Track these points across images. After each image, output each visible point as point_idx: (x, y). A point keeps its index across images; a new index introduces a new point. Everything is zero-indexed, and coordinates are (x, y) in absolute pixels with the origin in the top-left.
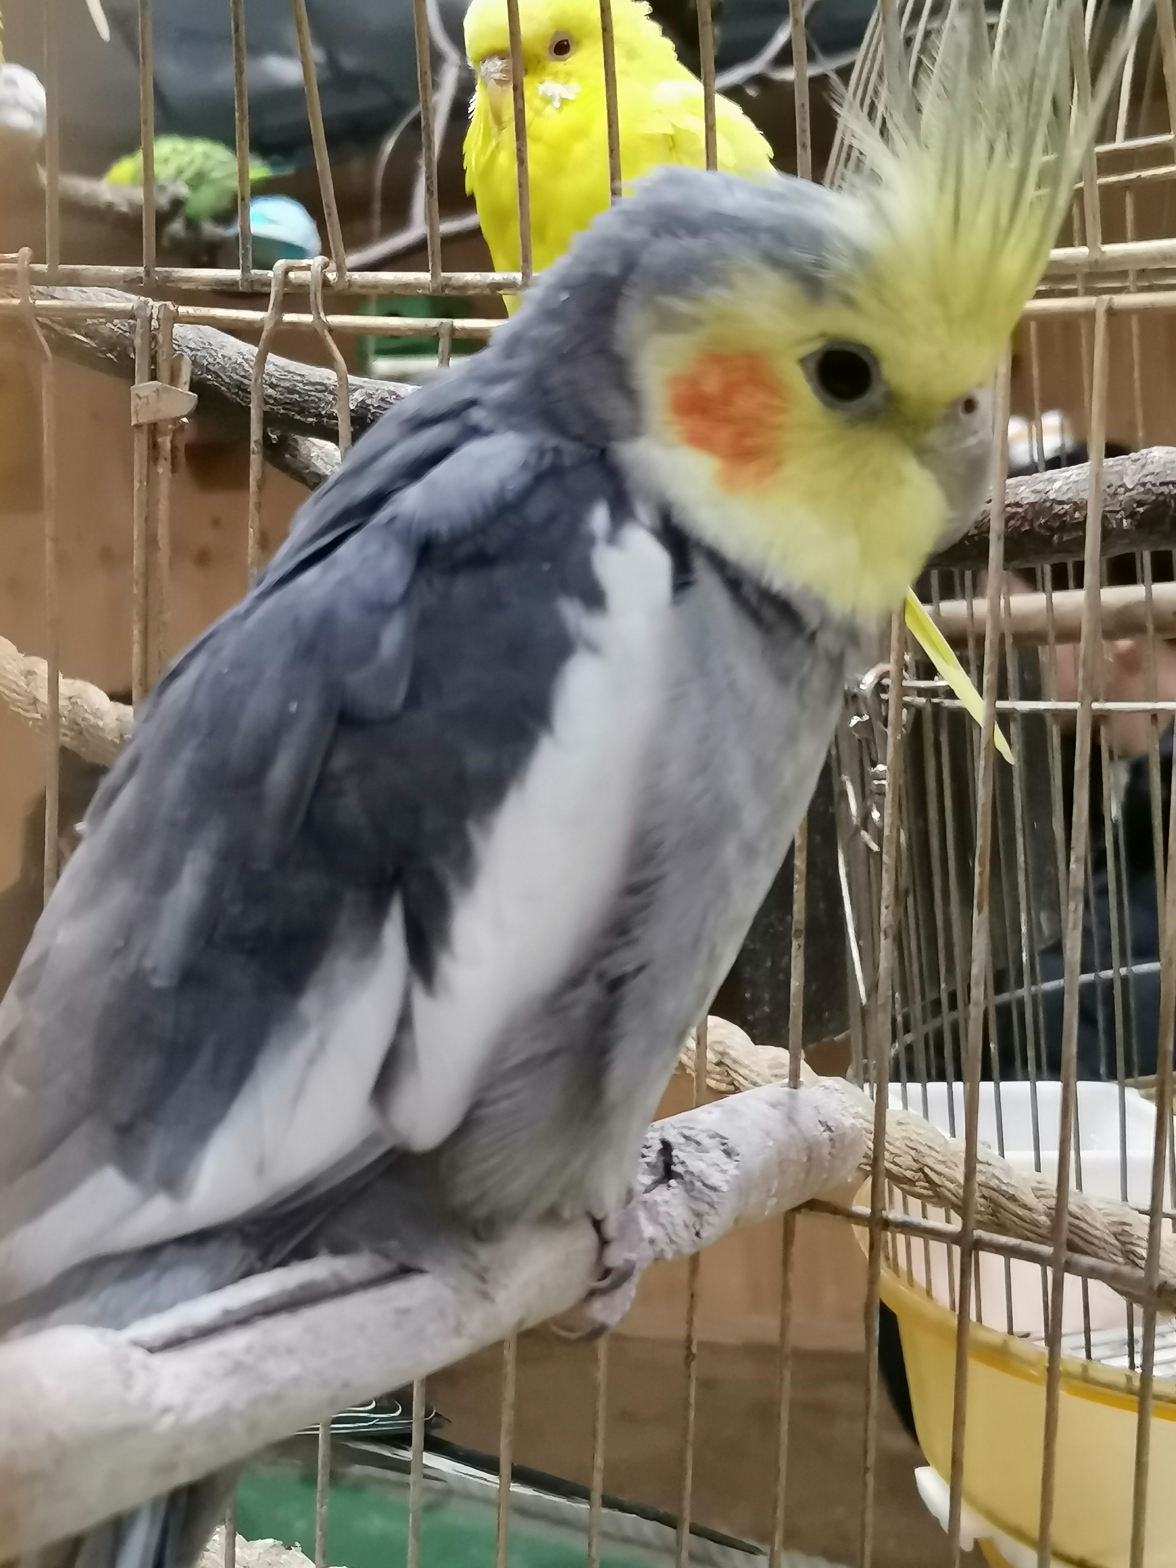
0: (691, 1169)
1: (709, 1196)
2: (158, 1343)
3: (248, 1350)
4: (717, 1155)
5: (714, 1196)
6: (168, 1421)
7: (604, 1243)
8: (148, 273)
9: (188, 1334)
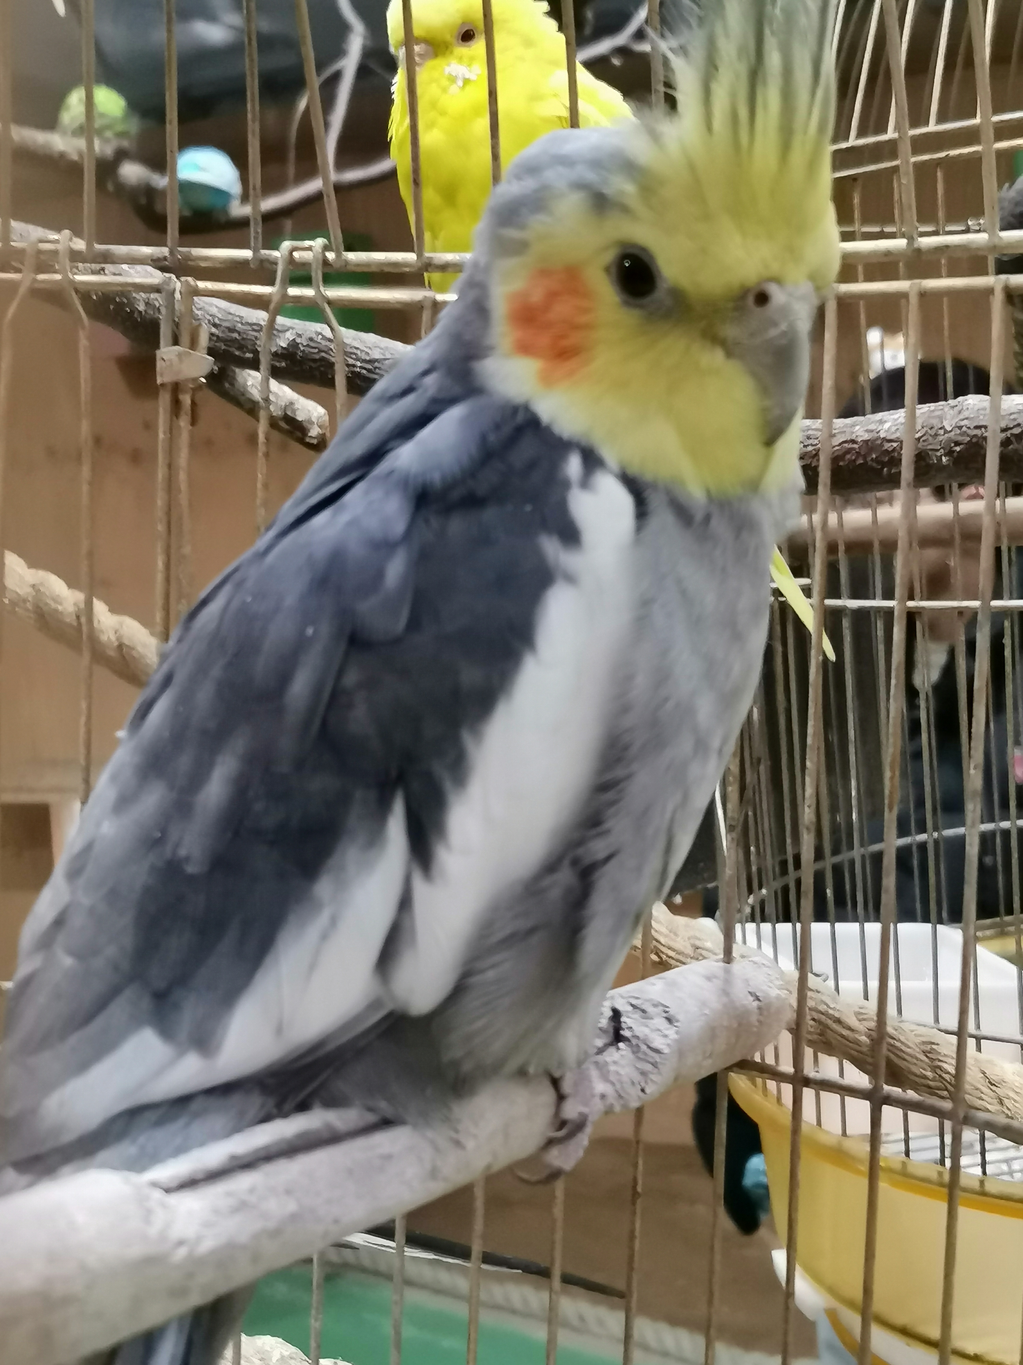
0: (638, 1034)
1: (653, 1058)
2: (174, 1184)
3: (252, 1190)
4: (659, 1022)
5: (657, 1057)
6: (182, 1252)
7: (561, 1098)
8: (171, 252)
9: (200, 1176)
